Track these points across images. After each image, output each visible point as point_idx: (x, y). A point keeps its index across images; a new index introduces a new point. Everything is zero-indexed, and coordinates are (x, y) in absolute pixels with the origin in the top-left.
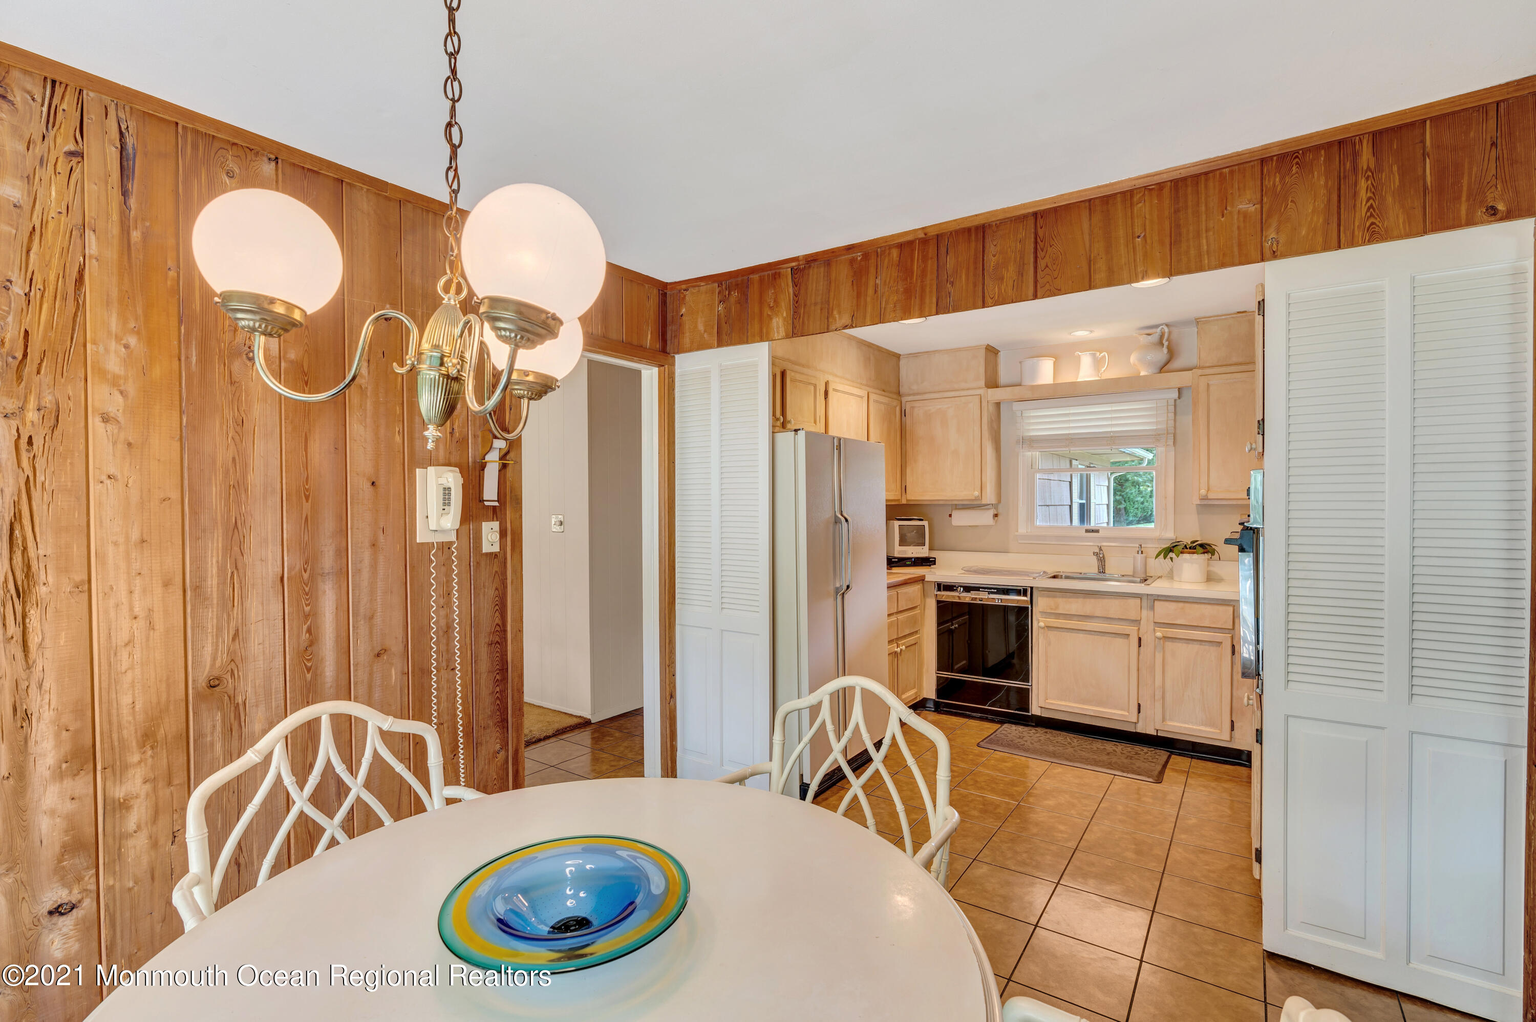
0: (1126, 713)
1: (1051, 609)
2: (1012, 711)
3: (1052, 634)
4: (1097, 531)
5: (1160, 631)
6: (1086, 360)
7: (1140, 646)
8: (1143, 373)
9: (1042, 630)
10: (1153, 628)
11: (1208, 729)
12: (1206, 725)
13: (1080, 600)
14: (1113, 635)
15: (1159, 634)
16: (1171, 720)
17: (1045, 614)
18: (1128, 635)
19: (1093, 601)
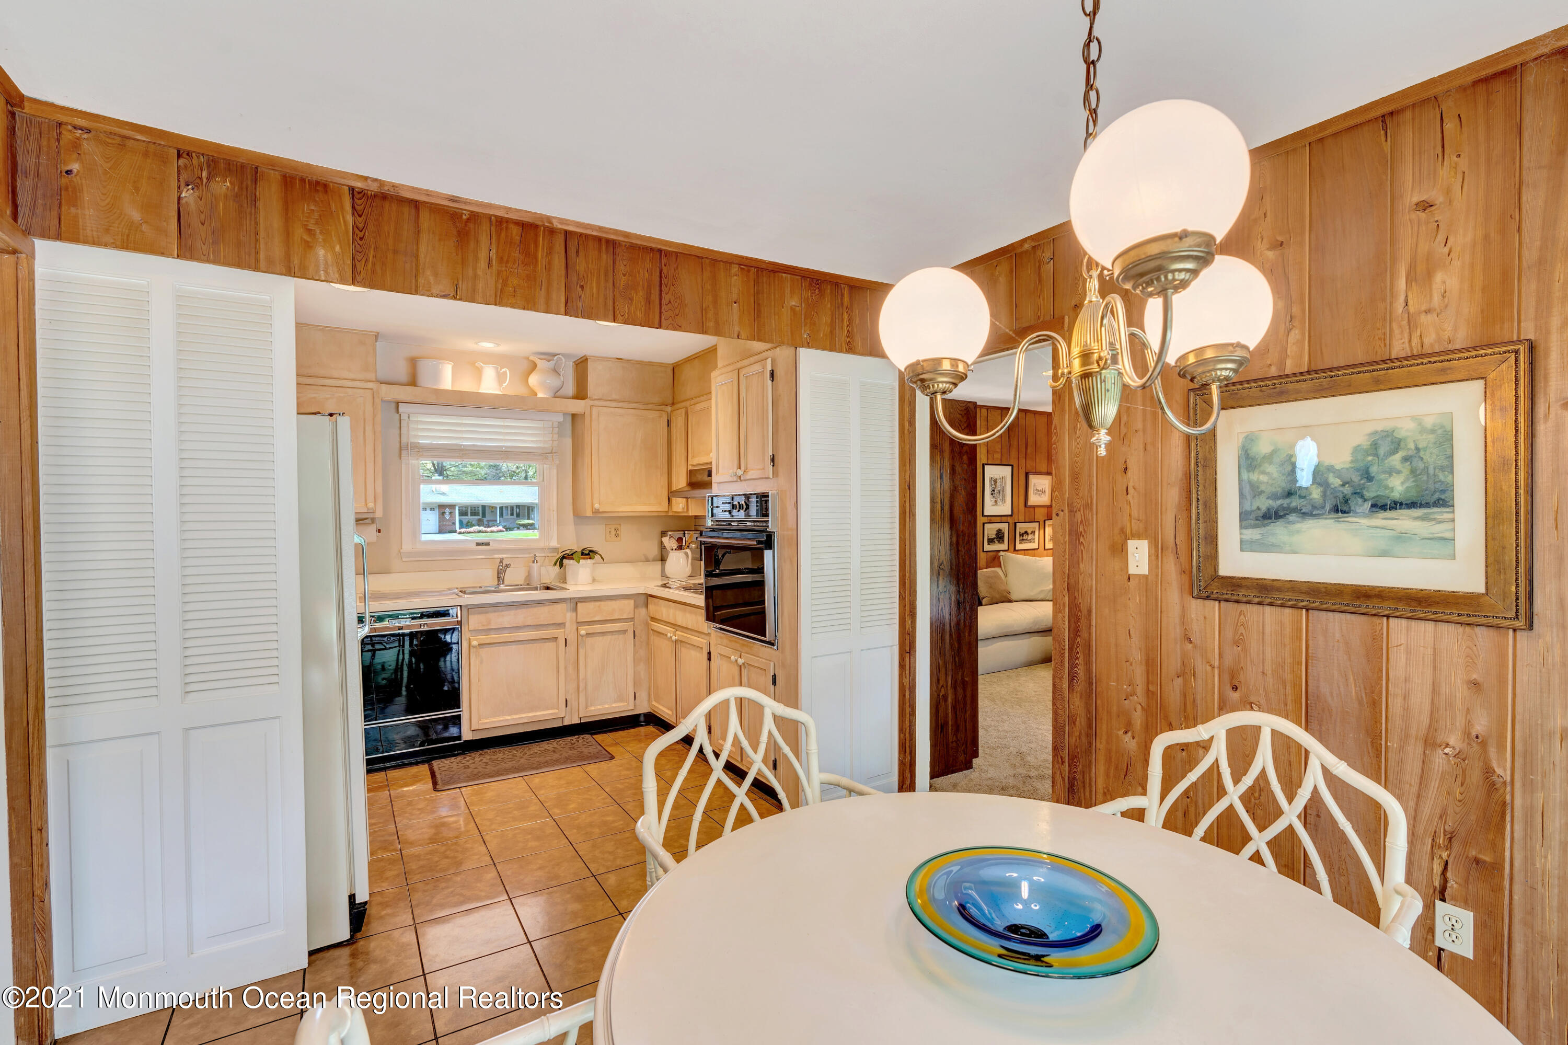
0: (556, 711)
1: (483, 625)
2: (447, 744)
3: (484, 652)
4: (488, 544)
5: (583, 629)
6: (489, 373)
7: (566, 646)
8: (540, 395)
9: (474, 649)
10: (575, 628)
11: (622, 704)
12: (615, 702)
13: (513, 612)
14: (544, 641)
15: (583, 632)
16: (591, 705)
17: (477, 632)
18: (557, 638)
19: (524, 610)
